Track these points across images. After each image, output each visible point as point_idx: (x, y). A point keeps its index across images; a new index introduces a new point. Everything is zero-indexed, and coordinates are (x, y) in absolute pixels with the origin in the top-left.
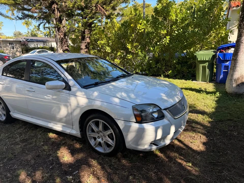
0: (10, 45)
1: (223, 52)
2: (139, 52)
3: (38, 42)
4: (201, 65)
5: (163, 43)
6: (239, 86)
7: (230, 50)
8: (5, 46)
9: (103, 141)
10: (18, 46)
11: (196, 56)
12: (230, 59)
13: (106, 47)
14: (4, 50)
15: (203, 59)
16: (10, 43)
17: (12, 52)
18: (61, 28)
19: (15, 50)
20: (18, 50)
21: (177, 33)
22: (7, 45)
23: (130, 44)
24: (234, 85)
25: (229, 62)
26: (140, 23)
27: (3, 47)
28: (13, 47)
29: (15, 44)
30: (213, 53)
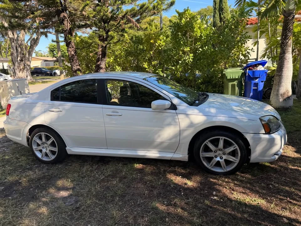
1: (252, 69)
2: (160, 72)
4: (230, 84)
5: (187, 61)
6: (285, 100)
7: (258, 67)
9: (223, 160)
11: (225, 74)
12: (260, 76)
15: (233, 78)
18: (71, 43)
21: (201, 50)
23: (147, 63)
24: (281, 100)
25: (258, 79)
26: (160, 39)
30: (242, 70)
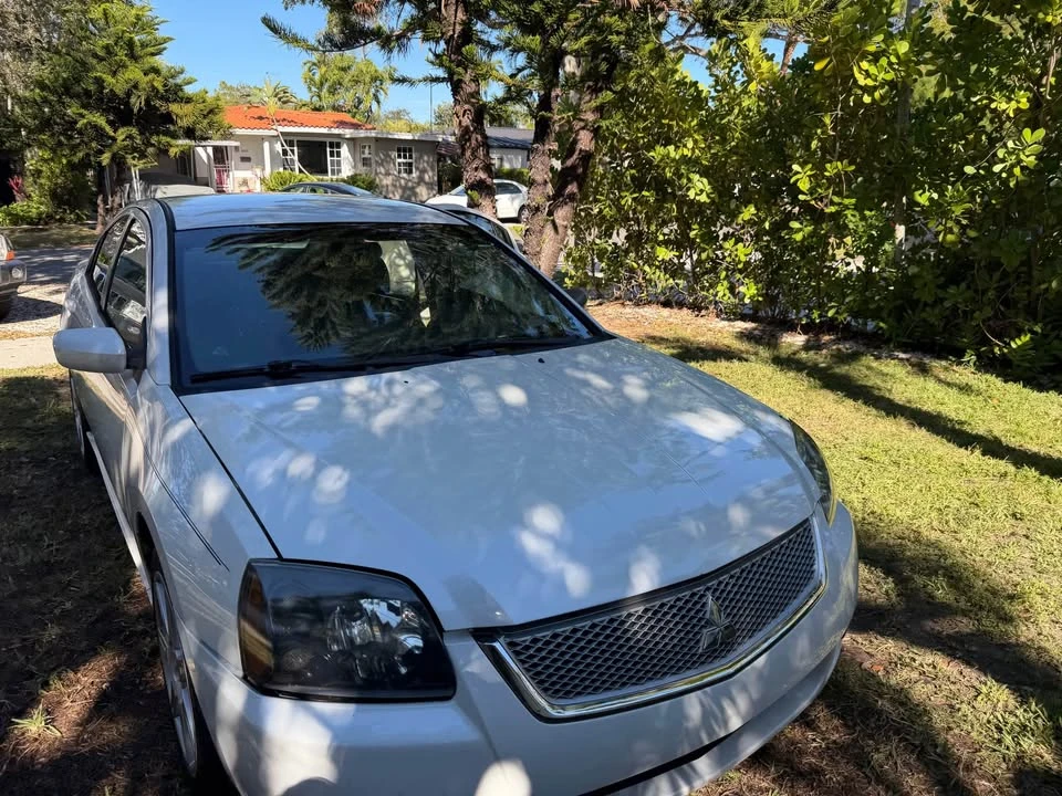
0: (399, 156)
2: (848, 212)
3: (507, 147)
5: (997, 168)
8: (382, 160)
10: (427, 162)
13: (691, 176)
14: (377, 174)
16: (399, 150)
17: (403, 182)
18: (463, 85)
19: (414, 175)
20: (426, 177)
22: (390, 157)
23: (810, 166)
26: (871, 54)
27: (377, 162)
28: (410, 165)
29: (418, 155)
